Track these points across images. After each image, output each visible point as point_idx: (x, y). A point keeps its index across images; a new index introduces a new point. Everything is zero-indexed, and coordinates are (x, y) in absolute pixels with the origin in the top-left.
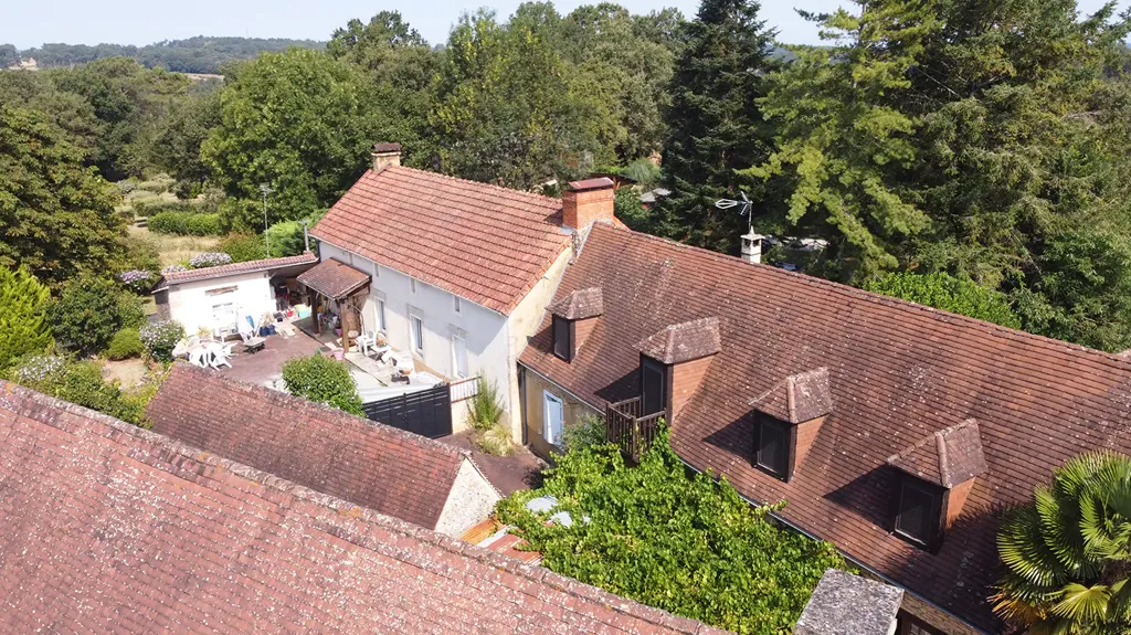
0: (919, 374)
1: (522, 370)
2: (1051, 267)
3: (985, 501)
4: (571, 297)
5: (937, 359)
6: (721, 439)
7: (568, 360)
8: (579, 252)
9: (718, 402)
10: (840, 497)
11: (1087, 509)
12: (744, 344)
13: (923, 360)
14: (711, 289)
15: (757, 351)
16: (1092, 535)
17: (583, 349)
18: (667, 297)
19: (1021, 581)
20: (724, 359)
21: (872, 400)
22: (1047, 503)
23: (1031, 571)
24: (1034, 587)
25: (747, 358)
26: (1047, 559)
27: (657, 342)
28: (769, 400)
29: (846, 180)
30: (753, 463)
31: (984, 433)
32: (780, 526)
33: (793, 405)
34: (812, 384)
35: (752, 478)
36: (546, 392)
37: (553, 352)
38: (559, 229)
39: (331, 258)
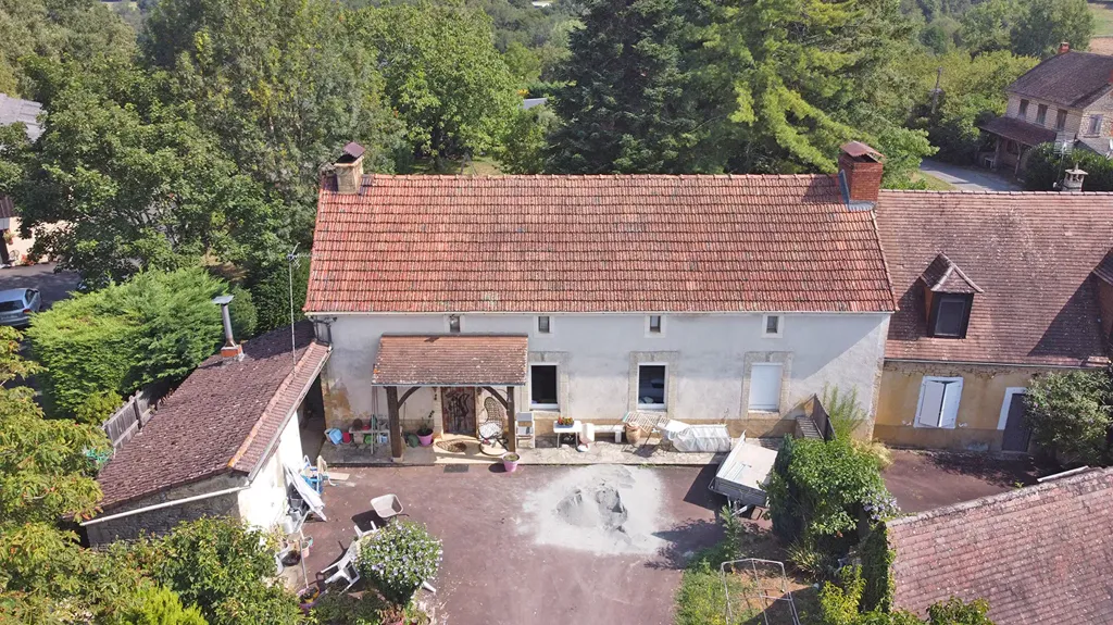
1: (885, 365)
7: (962, 335)
14: (1088, 225)
36: (931, 379)
37: (931, 335)
38: (844, 207)
39: (384, 336)
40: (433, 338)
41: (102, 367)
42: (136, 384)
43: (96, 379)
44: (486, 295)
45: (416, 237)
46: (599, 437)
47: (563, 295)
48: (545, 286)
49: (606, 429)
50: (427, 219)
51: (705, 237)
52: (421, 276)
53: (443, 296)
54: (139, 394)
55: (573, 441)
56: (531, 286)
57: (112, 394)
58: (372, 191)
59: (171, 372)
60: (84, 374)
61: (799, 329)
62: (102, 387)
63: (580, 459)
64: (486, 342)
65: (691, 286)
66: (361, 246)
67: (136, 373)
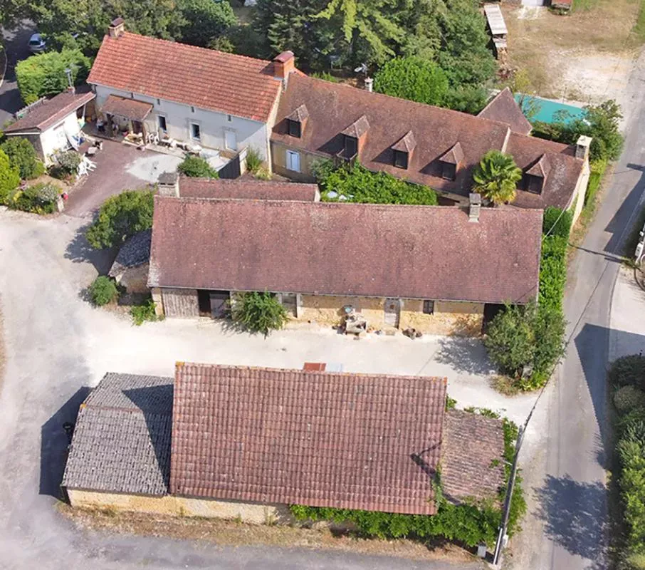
0: (441, 130)
1: (272, 142)
2: (450, 38)
3: (465, 165)
4: (297, 112)
5: (445, 125)
6: (379, 159)
7: (299, 137)
8: (286, 87)
9: (374, 147)
10: (424, 171)
11: (492, 165)
12: (378, 125)
13: (440, 125)
14: (359, 104)
15: (384, 127)
16: (493, 171)
17: (304, 132)
18: (340, 108)
19: (479, 184)
20: (373, 131)
21: (428, 140)
22: (483, 165)
23: (482, 182)
24: (482, 185)
25: (381, 129)
26: (484, 177)
27: (350, 130)
28: (399, 146)
29: (365, 15)
30: (394, 166)
31: (462, 146)
32: (407, 183)
33: (407, 146)
34: (410, 138)
35: (394, 170)
36: (288, 151)
37: (289, 134)
38: (273, 78)
39: (111, 95)
40: (124, 98)
41: (34, 86)
42: (43, 94)
43: (31, 90)
44: (141, 87)
45: (129, 60)
46: (178, 146)
47: (165, 93)
48: (161, 88)
49: (180, 143)
50: (134, 53)
51: (219, 80)
52: (125, 76)
53: (128, 85)
54: (45, 97)
55: (169, 145)
56: (157, 87)
57: (36, 96)
58: (121, 38)
59: (54, 91)
60: (28, 88)
61: (238, 122)
62: (33, 93)
63: (167, 152)
64: (139, 104)
65: (205, 98)
66: (111, 60)
67: (43, 90)
